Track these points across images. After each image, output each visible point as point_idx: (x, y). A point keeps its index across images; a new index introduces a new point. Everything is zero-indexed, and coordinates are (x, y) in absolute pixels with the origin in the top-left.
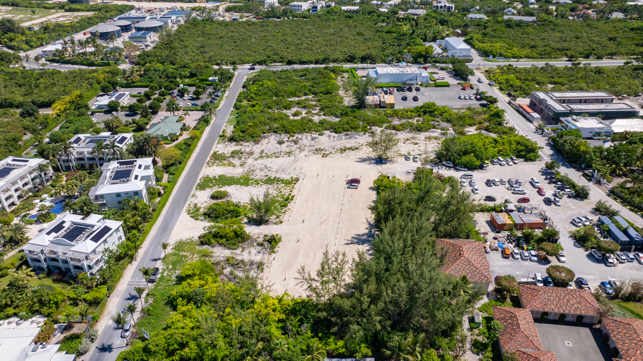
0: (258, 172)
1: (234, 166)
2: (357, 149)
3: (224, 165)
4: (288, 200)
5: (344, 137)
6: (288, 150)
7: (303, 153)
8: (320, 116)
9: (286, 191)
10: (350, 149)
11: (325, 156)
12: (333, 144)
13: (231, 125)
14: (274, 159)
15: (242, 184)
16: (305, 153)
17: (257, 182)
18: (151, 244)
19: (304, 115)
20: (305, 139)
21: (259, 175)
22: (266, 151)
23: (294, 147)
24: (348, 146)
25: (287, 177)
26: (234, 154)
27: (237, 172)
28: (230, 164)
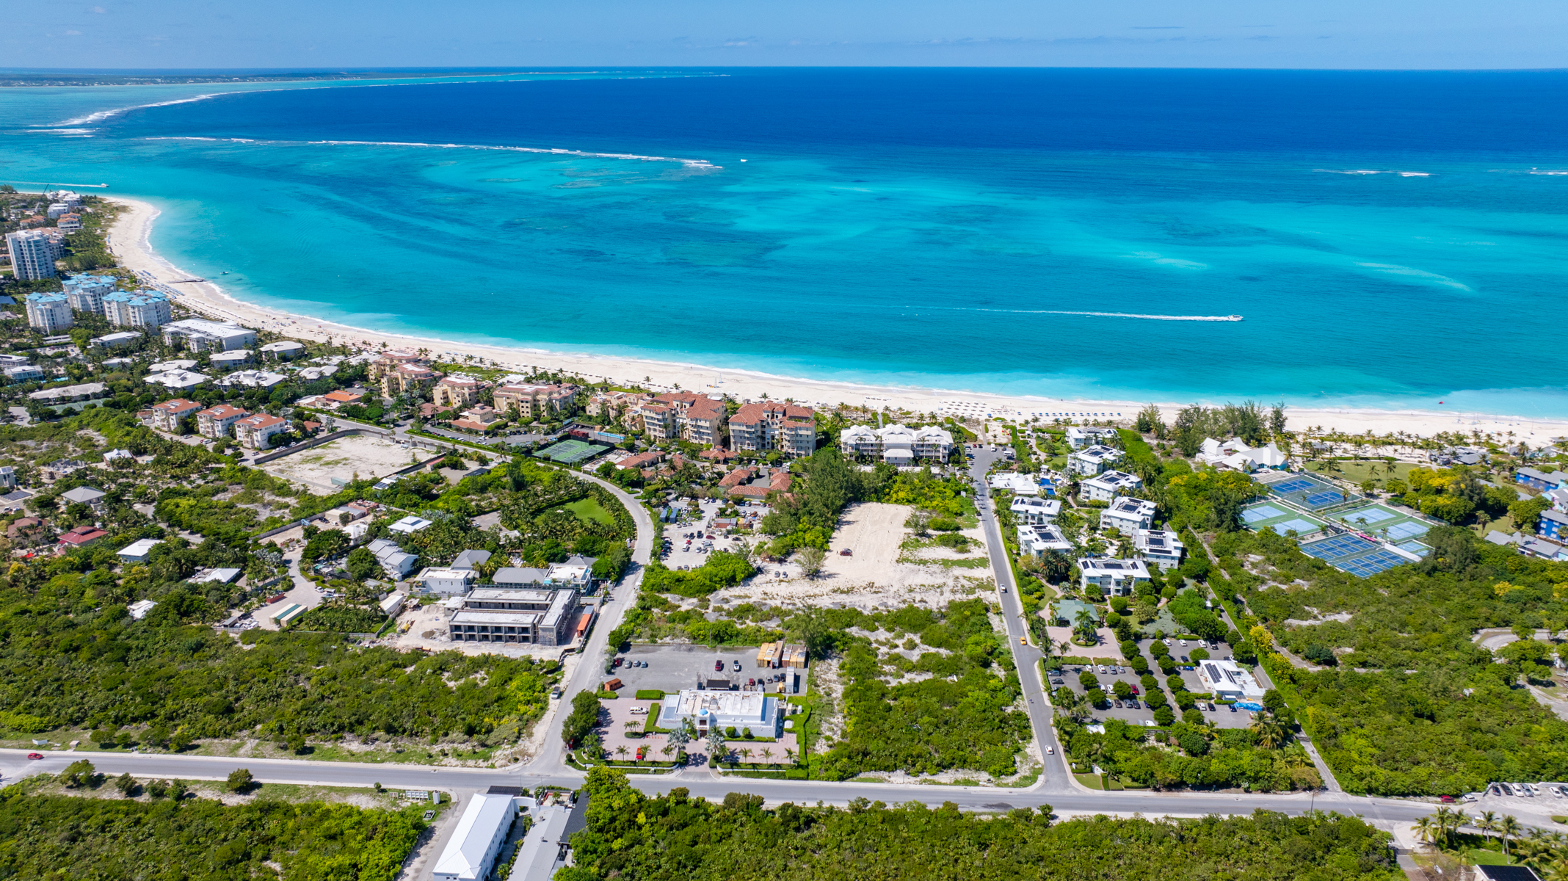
0: (938, 571)
1: (965, 577)
2: (834, 591)
3: (977, 580)
4: (904, 546)
5: (848, 604)
6: (913, 594)
7: (895, 589)
8: (877, 641)
9: (906, 553)
10: (842, 592)
11: (871, 585)
12: (861, 598)
13: (999, 632)
14: (926, 583)
15: (948, 561)
16: (893, 590)
17: (935, 562)
18: (995, 529)
19: (900, 642)
20: (894, 604)
21: (935, 568)
22: (938, 594)
23: (907, 596)
24: (844, 596)
25: (908, 565)
26: (971, 591)
27: (958, 571)
28: (970, 579)
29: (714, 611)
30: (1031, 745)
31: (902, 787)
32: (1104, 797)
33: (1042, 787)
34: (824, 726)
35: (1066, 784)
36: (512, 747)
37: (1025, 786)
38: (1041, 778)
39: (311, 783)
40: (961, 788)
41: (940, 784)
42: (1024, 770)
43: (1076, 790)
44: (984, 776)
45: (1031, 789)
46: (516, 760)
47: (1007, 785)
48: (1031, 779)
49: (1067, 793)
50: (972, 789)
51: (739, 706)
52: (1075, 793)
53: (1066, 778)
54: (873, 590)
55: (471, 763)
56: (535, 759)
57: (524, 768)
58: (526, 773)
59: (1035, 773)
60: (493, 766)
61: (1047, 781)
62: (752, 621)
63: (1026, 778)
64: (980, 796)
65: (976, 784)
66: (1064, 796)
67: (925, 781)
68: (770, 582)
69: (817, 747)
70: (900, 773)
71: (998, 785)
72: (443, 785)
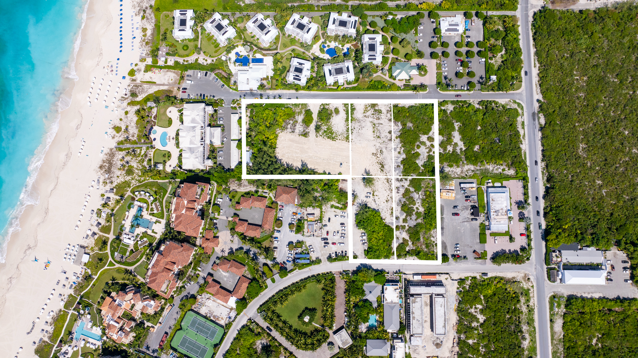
0: (358, 124)
1: (365, 113)
3: (366, 108)
5: (395, 165)
6: (383, 136)
9: (340, 137)
10: (383, 167)
11: (374, 154)
12: (388, 159)
14: (371, 130)
15: (347, 119)
16: (379, 145)
17: (348, 125)
19: (427, 143)
20: (393, 145)
21: (355, 125)
22: (382, 125)
23: (385, 139)
25: (352, 137)
26: (378, 111)
27: (358, 115)
29: (407, 222)
30: (500, 102)
31: (527, 146)
32: (525, 83)
33: (522, 101)
34: (495, 172)
35: (520, 94)
36: (522, 282)
37: (523, 107)
38: (517, 101)
39: (550, 348)
40: (526, 128)
41: (524, 134)
42: (515, 106)
43: (523, 91)
44: (519, 119)
45: (523, 105)
46: (529, 279)
47: (523, 112)
48: (519, 104)
49: (524, 94)
50: (526, 123)
51: (499, 202)
52: (524, 92)
53: (517, 93)
54: (379, 153)
55: (531, 295)
56: (527, 272)
57: (532, 275)
58: (535, 273)
59: (515, 102)
60: (533, 286)
61: (519, 99)
62: (415, 204)
63: (518, 106)
64: (529, 121)
65: (523, 123)
66: (526, 96)
67: (524, 138)
68: (375, 201)
69: (510, 174)
70: (521, 146)
71: (523, 115)
72: (545, 300)
